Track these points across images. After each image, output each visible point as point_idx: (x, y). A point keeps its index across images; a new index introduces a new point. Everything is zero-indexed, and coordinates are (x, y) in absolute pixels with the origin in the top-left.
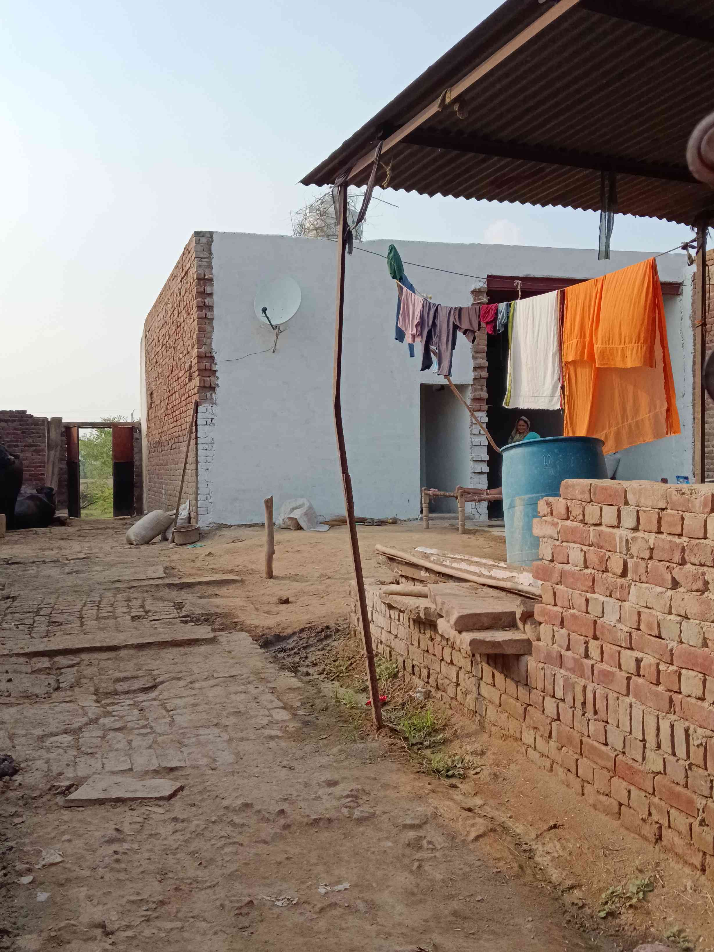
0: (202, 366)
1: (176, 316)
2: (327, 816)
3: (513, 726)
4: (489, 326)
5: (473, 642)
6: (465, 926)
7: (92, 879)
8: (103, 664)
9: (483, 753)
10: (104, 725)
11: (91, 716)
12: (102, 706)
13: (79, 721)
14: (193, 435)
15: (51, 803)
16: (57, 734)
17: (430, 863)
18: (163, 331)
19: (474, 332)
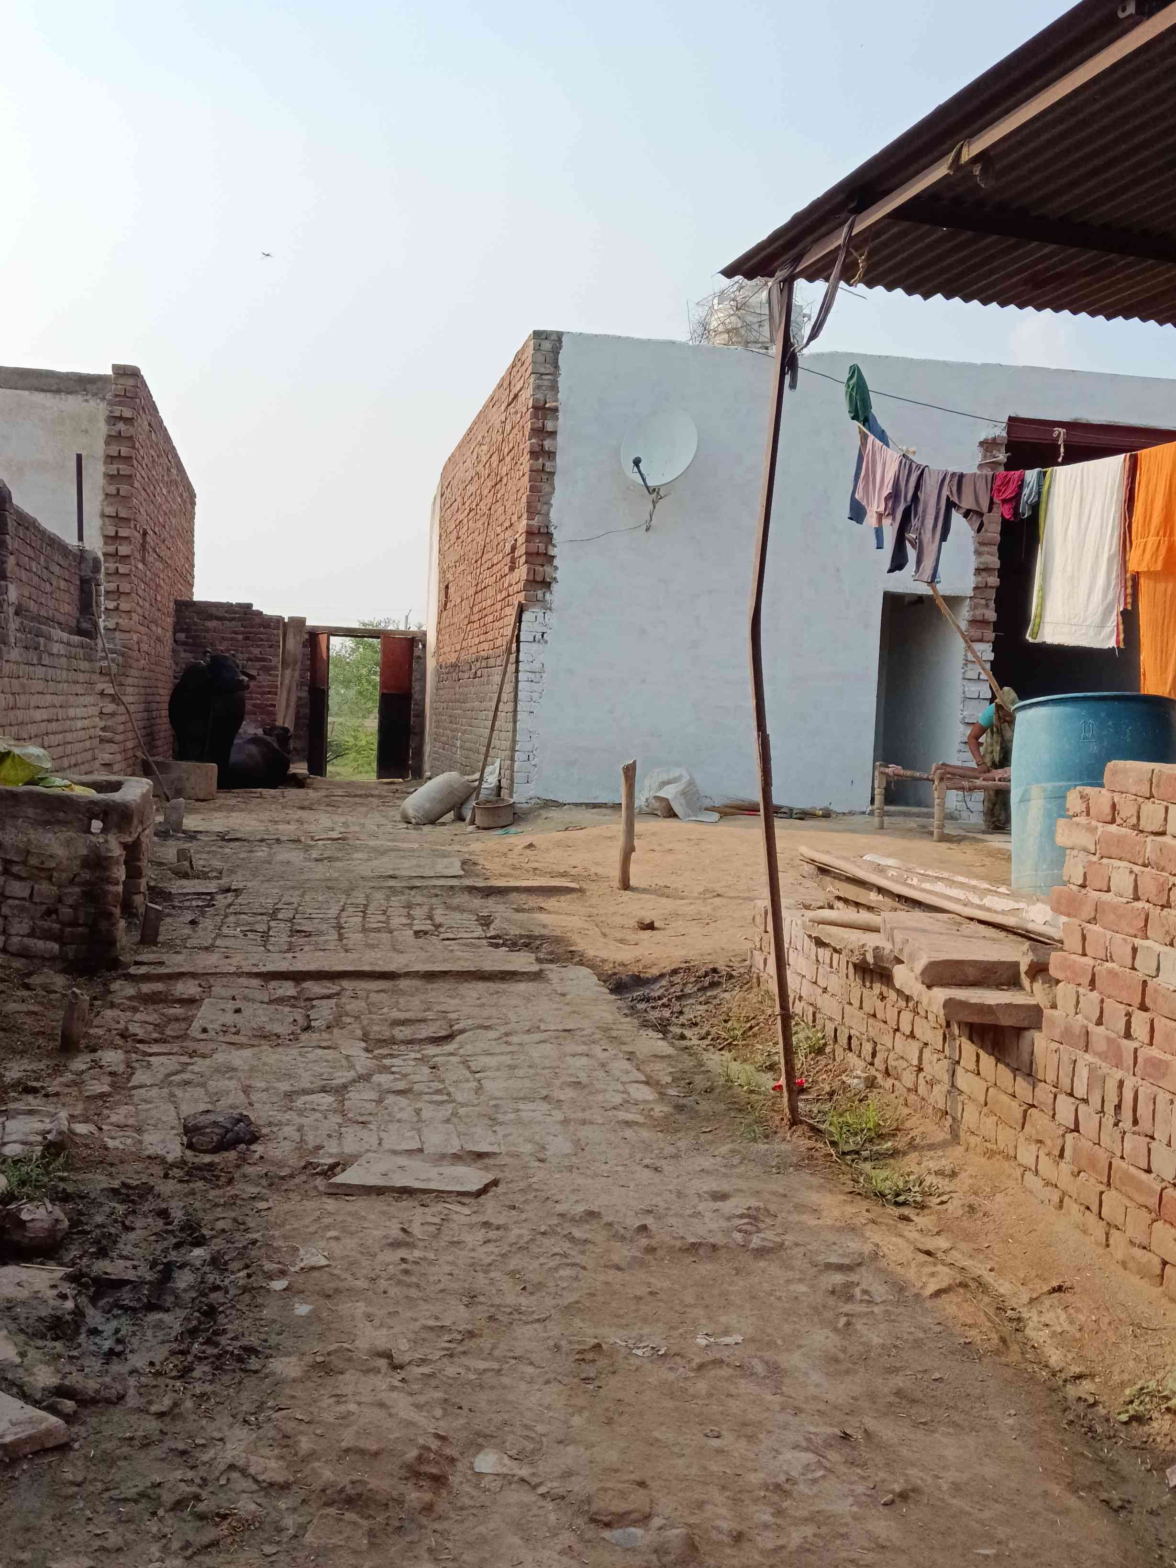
0: (533, 548)
1: (494, 465)
2: (712, 1240)
3: (1005, 1137)
4: (1007, 506)
5: (949, 1004)
6: (913, 1411)
7: (370, 1293)
8: (374, 997)
9: (953, 1174)
10: (379, 1085)
11: (361, 1071)
12: (375, 1058)
13: (342, 1077)
14: (513, 658)
15: (307, 1186)
16: (313, 1092)
17: (864, 1321)
18: (472, 489)
19: (981, 514)
